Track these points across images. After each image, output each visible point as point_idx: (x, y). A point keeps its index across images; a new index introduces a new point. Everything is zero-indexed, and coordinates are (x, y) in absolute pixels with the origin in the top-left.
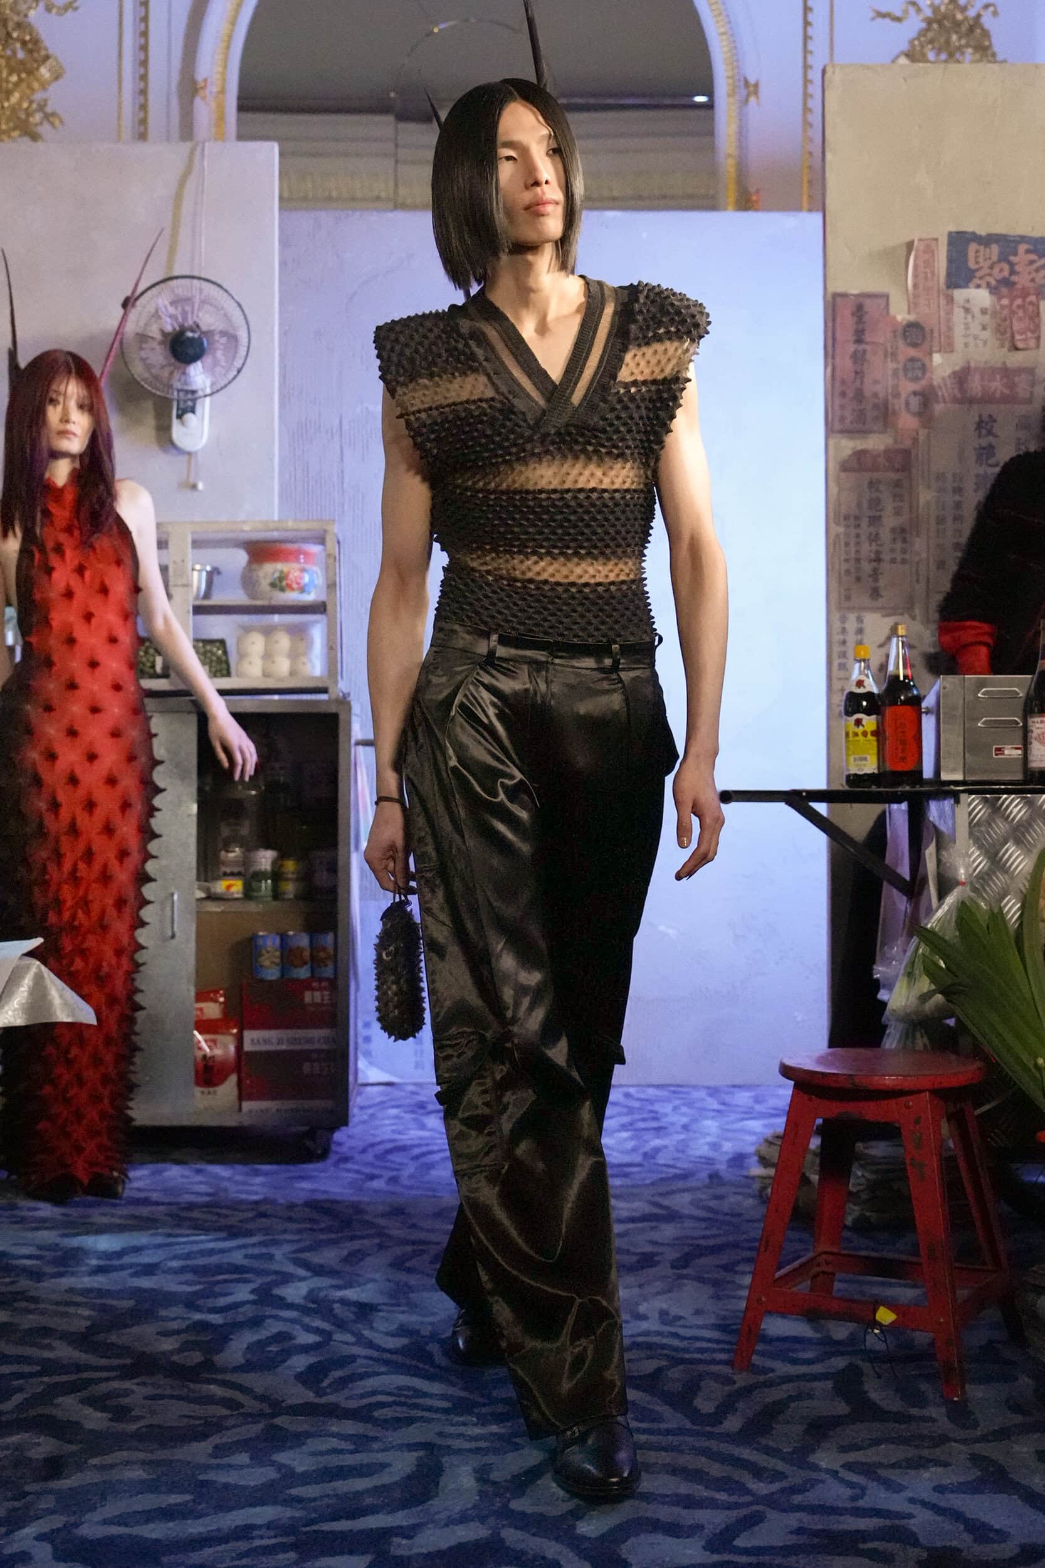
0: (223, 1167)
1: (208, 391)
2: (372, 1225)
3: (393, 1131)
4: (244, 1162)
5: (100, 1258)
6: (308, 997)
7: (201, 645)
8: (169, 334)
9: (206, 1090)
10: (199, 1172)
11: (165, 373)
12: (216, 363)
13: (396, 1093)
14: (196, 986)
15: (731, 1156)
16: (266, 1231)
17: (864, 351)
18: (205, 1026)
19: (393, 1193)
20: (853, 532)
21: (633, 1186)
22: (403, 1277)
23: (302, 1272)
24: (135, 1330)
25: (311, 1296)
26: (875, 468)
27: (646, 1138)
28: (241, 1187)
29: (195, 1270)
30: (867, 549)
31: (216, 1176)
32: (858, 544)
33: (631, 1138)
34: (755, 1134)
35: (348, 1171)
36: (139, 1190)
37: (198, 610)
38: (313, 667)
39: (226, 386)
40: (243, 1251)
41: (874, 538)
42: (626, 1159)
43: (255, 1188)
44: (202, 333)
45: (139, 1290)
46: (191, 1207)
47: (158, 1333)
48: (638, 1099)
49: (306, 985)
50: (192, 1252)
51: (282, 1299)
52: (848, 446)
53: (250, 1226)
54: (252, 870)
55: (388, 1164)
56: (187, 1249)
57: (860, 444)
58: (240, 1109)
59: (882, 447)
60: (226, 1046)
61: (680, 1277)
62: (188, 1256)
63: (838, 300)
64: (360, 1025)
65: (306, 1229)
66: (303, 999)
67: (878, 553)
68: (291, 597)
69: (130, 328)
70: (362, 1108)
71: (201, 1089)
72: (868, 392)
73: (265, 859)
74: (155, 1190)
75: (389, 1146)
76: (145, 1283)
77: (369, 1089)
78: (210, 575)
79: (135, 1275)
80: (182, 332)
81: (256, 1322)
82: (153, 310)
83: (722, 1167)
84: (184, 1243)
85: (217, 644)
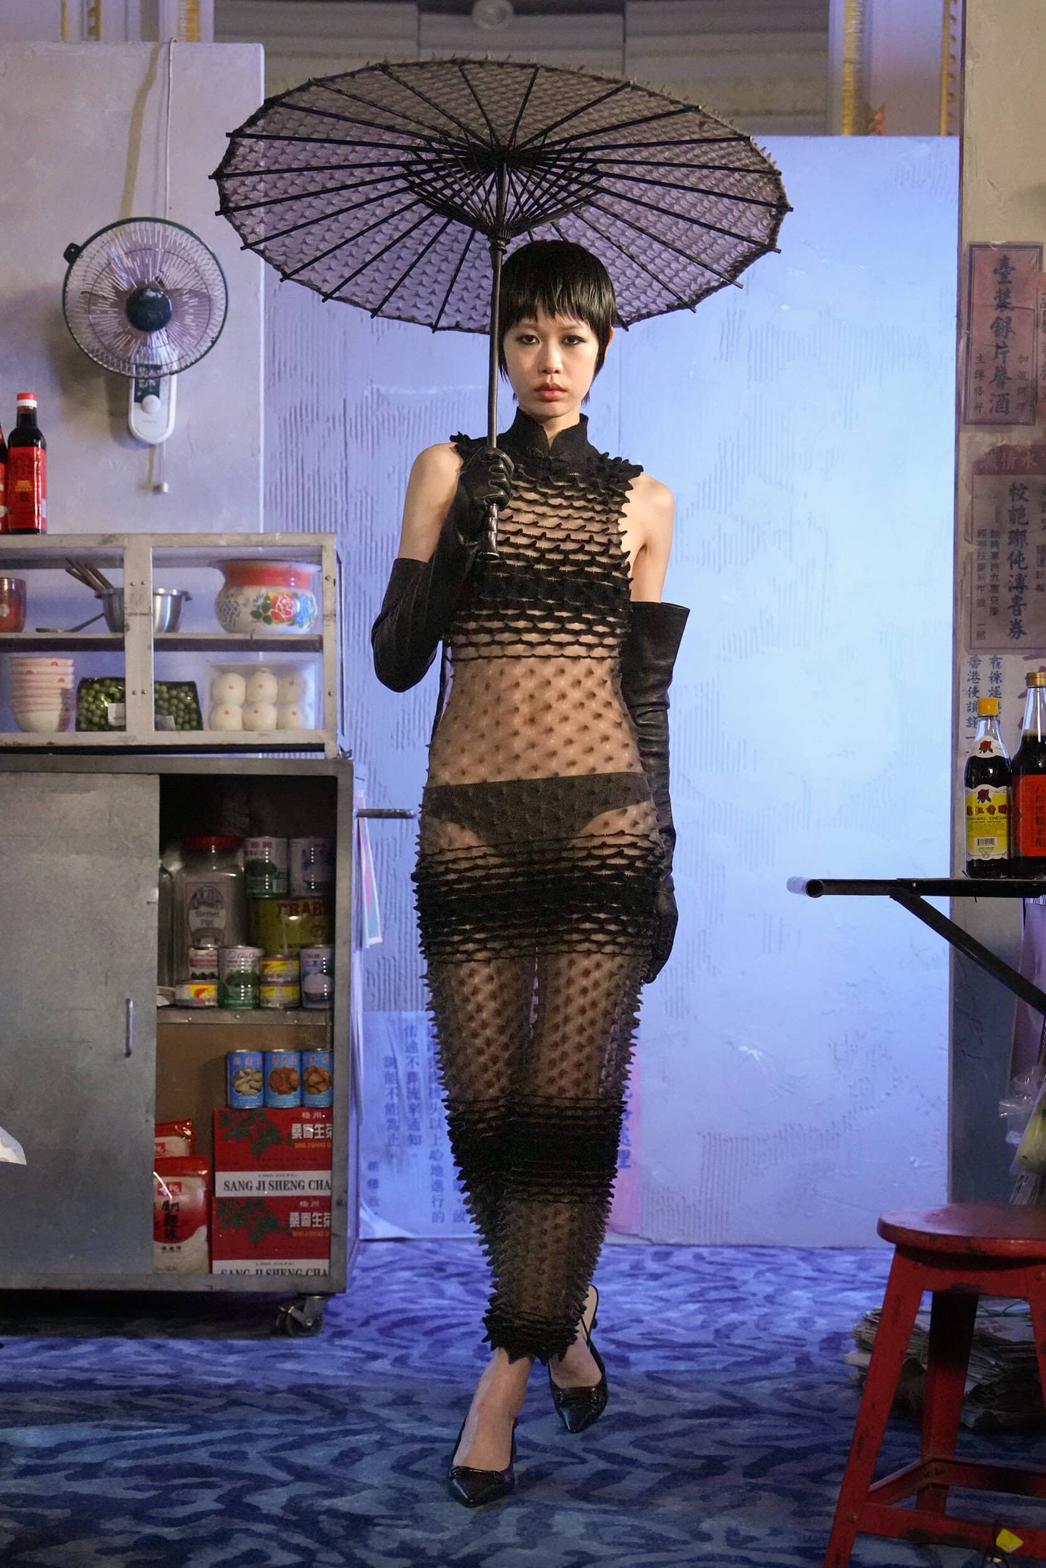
0: (188, 1342)
1: (175, 367)
2: (374, 1417)
3: (403, 1299)
4: (213, 1336)
5: (28, 1456)
6: (296, 1130)
7: (164, 688)
8: (125, 292)
9: (168, 1246)
10: (158, 1347)
11: (120, 344)
12: (185, 332)
13: (407, 1251)
14: (157, 1116)
15: (824, 1336)
16: (241, 1423)
17: (1009, 319)
18: (167, 1166)
19: (399, 1377)
20: (989, 550)
21: (699, 1372)
22: (408, 1483)
23: (282, 1476)
24: (71, 1546)
25: (292, 1505)
26: (1019, 469)
27: (718, 1311)
28: (209, 1368)
29: (149, 1472)
30: (1007, 573)
31: (178, 1354)
32: (995, 566)
33: (698, 1312)
34: (856, 1308)
35: (345, 1348)
36: (82, 1370)
37: (161, 645)
38: (306, 718)
39: (197, 361)
40: (211, 1448)
41: (1017, 560)
42: (692, 1337)
43: (228, 1369)
44: (166, 291)
45: (76, 1497)
46: (147, 1391)
47: (97, 1551)
48: (711, 1263)
49: (294, 1116)
50: (146, 1449)
51: (257, 1508)
52: (986, 441)
53: (219, 1416)
54: (227, 972)
55: (396, 1341)
56: (139, 1445)
57: (1000, 439)
58: (211, 1271)
59: (1029, 443)
60: (192, 1191)
61: (756, 1487)
62: (138, 1454)
63: (977, 252)
64: (363, 1165)
65: (290, 1421)
66: (290, 1134)
67: (1020, 578)
68: (279, 630)
69: (76, 284)
70: (365, 1270)
71: (161, 1245)
72: (1012, 369)
73: (244, 958)
74: (100, 1370)
75: (400, 1317)
76: (85, 1487)
77: (375, 1246)
78: (177, 602)
79: (68, 1478)
80: (141, 291)
81: (221, 1538)
82: (104, 261)
83: (813, 1349)
84: (135, 1438)
85: (186, 688)
